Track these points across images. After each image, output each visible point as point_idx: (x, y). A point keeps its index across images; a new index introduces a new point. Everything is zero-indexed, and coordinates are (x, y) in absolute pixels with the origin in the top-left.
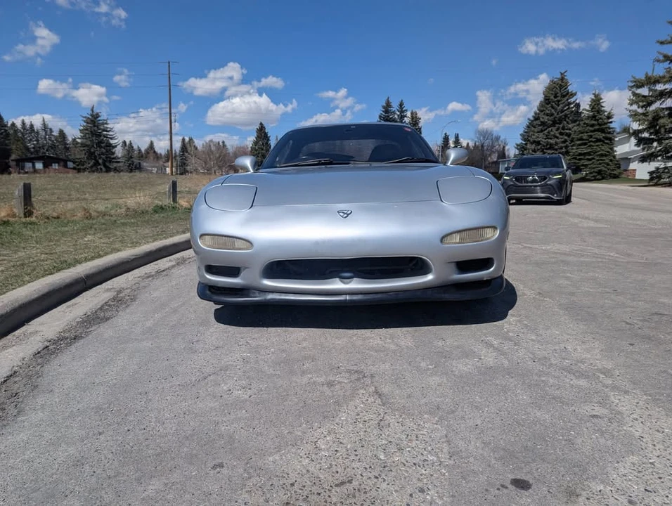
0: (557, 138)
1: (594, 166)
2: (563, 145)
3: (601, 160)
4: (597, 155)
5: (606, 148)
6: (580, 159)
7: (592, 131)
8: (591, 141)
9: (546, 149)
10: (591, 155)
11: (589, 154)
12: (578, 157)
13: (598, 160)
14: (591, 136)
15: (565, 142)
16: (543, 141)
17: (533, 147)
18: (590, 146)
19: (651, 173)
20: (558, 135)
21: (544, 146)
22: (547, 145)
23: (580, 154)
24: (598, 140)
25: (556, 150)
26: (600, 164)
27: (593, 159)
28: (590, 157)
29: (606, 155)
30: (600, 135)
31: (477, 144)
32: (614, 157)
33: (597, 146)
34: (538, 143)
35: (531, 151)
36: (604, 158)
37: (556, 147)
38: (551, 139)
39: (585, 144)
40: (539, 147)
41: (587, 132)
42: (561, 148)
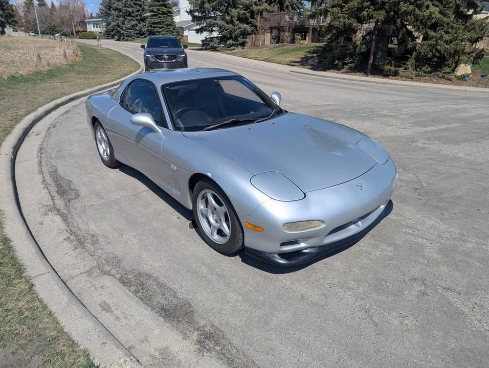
0: (133, 7)
1: (164, 33)
2: (137, 13)
3: (169, 29)
4: (165, 25)
5: (169, 19)
6: (155, 27)
7: (158, 6)
8: (160, 14)
9: (126, 16)
10: (161, 24)
11: (159, 23)
12: (153, 26)
13: (166, 29)
14: (159, 10)
15: (138, 11)
16: (124, 9)
17: (116, 13)
18: (160, 17)
19: (203, 41)
20: (133, 5)
21: (124, 13)
22: (127, 12)
23: (154, 23)
24: (164, 13)
25: (134, 17)
26: (168, 31)
27: (163, 27)
28: (160, 26)
29: (170, 25)
30: (165, 10)
31: (63, 4)
32: (175, 26)
33: (164, 17)
34: (120, 11)
35: (116, 17)
36: (169, 27)
37: (133, 15)
38: (128, 7)
39: (156, 15)
40: (121, 13)
41: (156, 6)
42: (137, 16)
